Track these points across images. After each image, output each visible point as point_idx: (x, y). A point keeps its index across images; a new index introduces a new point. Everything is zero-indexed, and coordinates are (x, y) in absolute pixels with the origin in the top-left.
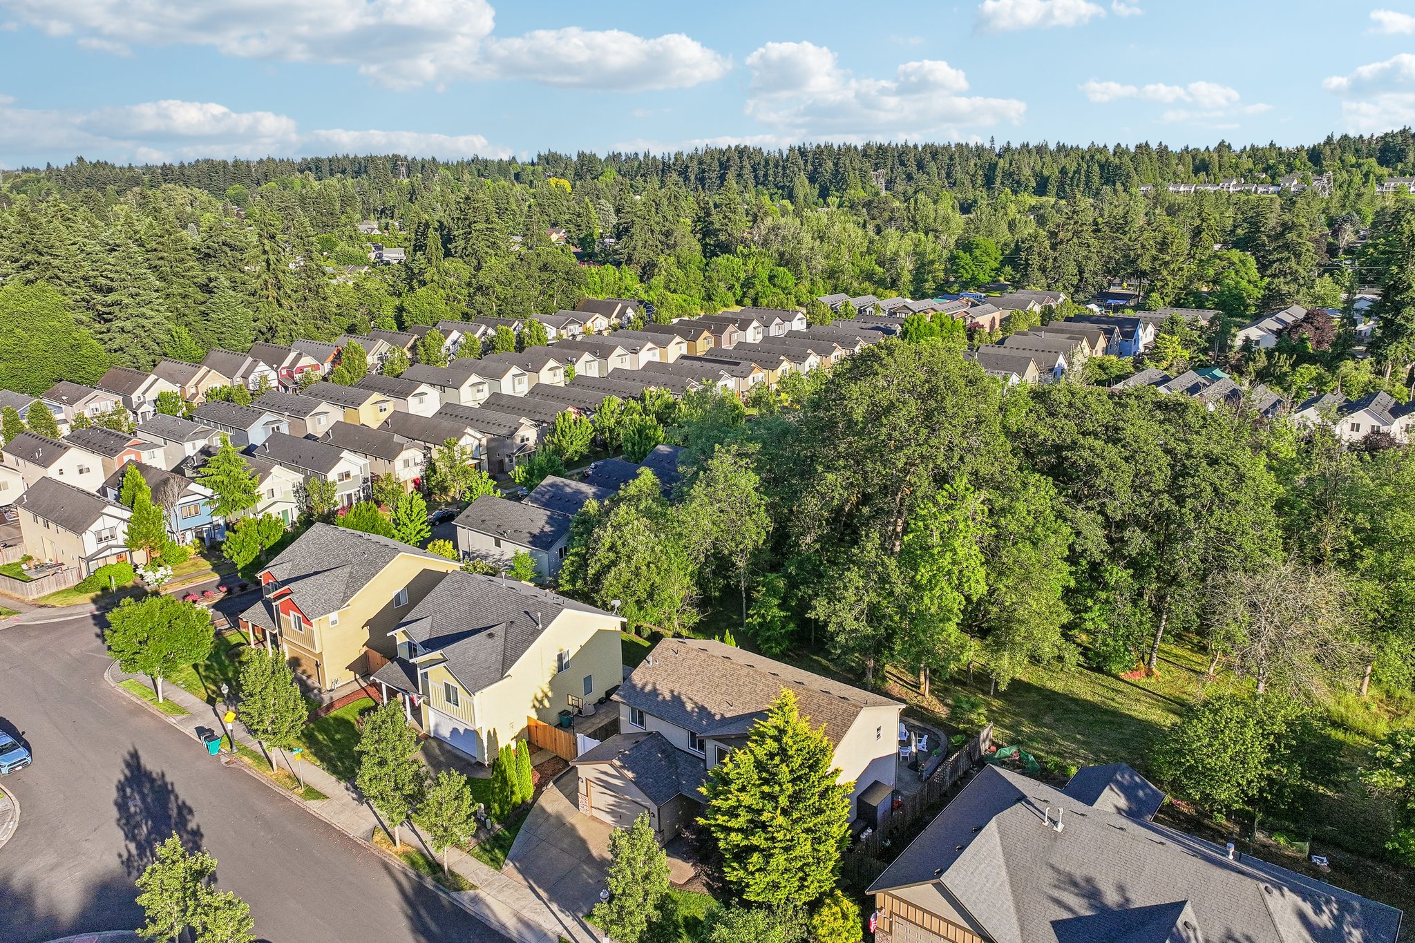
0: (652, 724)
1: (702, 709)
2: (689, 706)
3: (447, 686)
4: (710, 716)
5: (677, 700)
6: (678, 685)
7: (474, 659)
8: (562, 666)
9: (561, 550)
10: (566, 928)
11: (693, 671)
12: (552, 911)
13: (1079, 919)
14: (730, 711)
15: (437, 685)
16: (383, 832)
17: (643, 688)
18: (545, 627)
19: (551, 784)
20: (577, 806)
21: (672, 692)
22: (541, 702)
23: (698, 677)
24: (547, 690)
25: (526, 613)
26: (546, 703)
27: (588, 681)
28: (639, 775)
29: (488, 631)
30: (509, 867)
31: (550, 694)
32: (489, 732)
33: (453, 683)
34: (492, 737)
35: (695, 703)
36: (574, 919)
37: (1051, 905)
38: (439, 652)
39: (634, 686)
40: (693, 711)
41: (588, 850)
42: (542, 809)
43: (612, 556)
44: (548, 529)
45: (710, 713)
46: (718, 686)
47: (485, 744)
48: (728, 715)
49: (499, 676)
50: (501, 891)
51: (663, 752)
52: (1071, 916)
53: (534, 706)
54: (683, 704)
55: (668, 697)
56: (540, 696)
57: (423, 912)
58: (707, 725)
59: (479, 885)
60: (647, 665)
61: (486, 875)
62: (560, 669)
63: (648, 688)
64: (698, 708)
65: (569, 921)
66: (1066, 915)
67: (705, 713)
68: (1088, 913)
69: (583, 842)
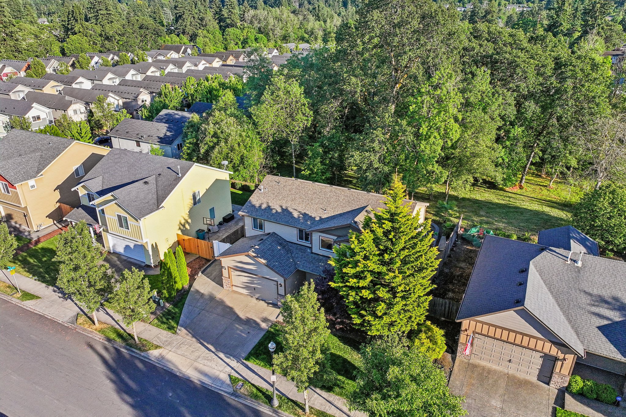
0: (270, 227)
1: (305, 215)
2: (296, 214)
3: (119, 217)
4: (312, 219)
5: (285, 211)
6: (284, 202)
7: (137, 197)
8: (196, 201)
9: (178, 145)
10: (232, 368)
11: (293, 192)
12: (219, 358)
13: (615, 324)
14: (325, 214)
15: (111, 217)
16: (84, 316)
17: (260, 207)
18: (183, 175)
19: (200, 274)
20: (222, 285)
21: (281, 206)
22: (184, 226)
23: (297, 196)
24: (187, 218)
25: (169, 168)
26: (187, 226)
27: (212, 211)
28: (269, 261)
29: (144, 180)
30: (182, 331)
31: (189, 221)
32: (152, 245)
33: (123, 214)
34: (155, 248)
35: (299, 212)
36: (238, 362)
37: (593, 317)
38: (110, 194)
39: (254, 206)
40: (299, 217)
41: (235, 314)
42: (197, 291)
43: (215, 140)
44: (169, 134)
45: (311, 217)
46: (312, 200)
47: (151, 253)
48: (324, 216)
49: (155, 207)
50: (179, 347)
51: (280, 244)
52: (610, 322)
53: (180, 229)
54: (291, 213)
55: (279, 210)
56: (183, 221)
57: (124, 376)
58: (311, 224)
59: (162, 345)
60: (260, 192)
61: (166, 337)
62: (195, 203)
63: (264, 206)
64: (302, 214)
65: (234, 363)
66: (606, 322)
67: (307, 217)
68: (620, 319)
69: (231, 309)
